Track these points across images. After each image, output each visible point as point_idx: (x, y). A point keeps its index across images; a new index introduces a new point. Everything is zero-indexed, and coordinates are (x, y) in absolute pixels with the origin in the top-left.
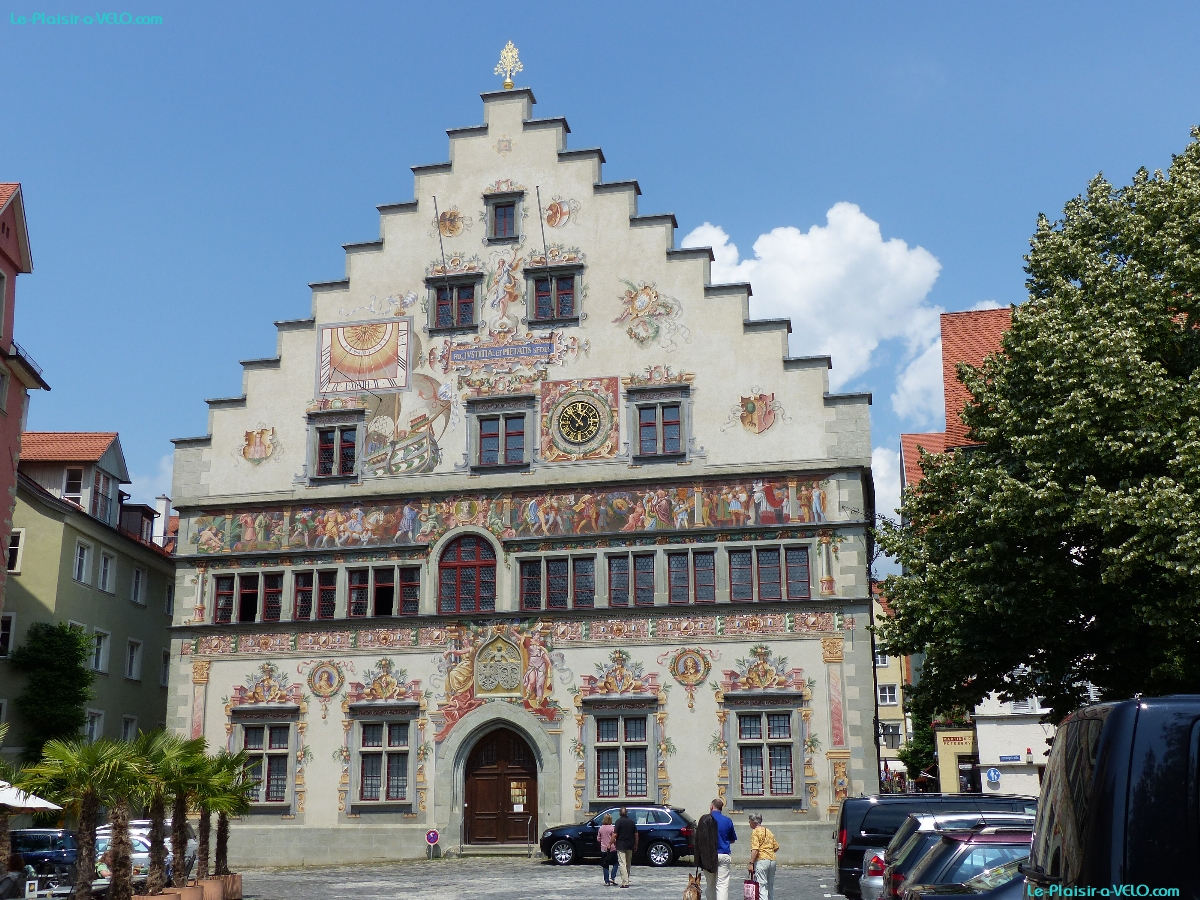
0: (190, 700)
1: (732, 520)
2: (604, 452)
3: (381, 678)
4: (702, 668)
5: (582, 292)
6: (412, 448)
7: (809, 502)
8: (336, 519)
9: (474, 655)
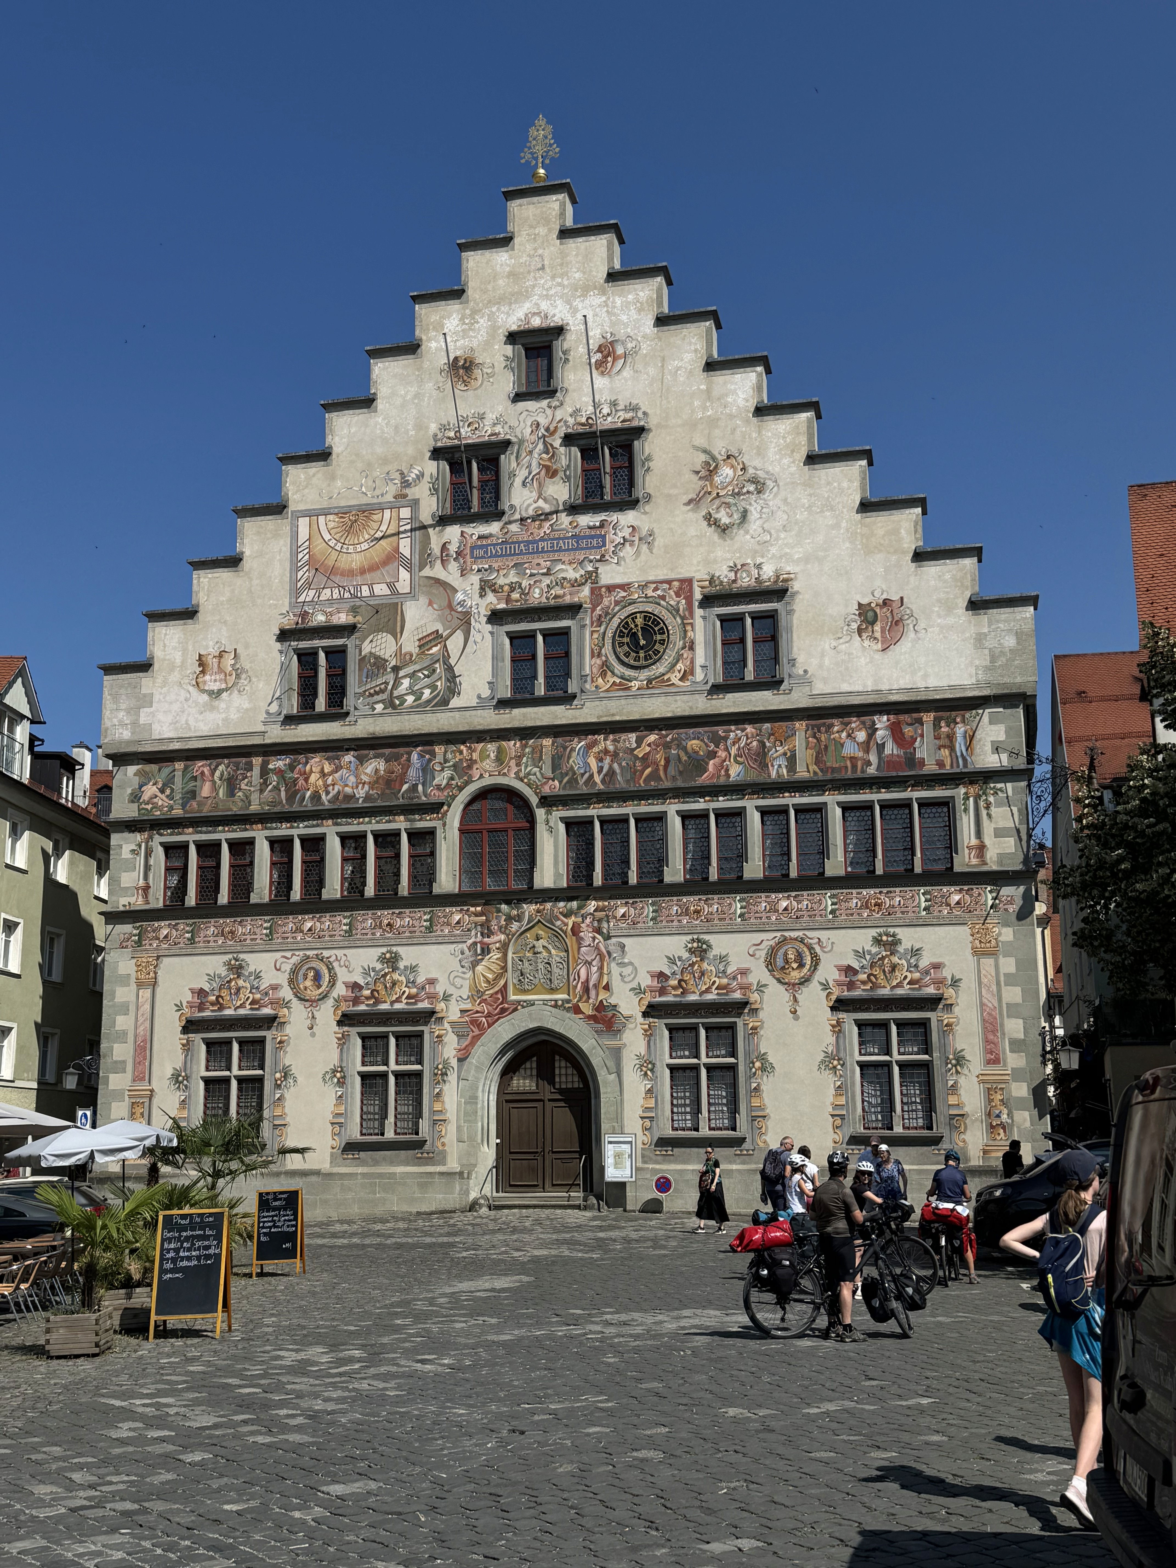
0: (132, 1008)
1: (846, 767)
2: (675, 678)
3: (384, 976)
4: (808, 960)
5: (643, 465)
6: (420, 675)
7: (951, 741)
8: (323, 769)
9: (506, 945)
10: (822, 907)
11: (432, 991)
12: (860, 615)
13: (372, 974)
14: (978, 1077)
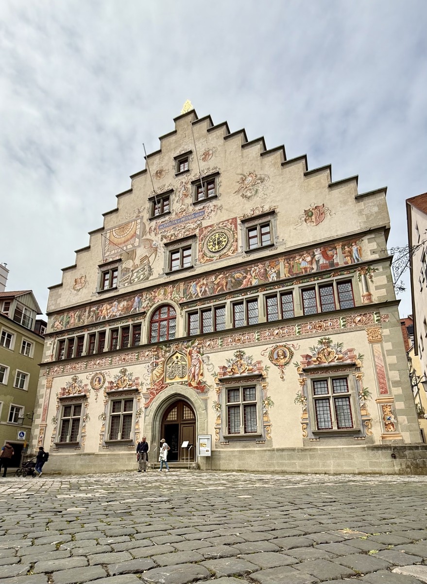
0: (44, 396)
1: (302, 272)
2: (230, 253)
3: (121, 378)
5: (218, 185)
6: (140, 271)
7: (351, 253)
8: (107, 308)
9: (164, 362)
10: (294, 331)
11: (137, 382)
12: (305, 214)
13: (117, 378)
14: (376, 400)
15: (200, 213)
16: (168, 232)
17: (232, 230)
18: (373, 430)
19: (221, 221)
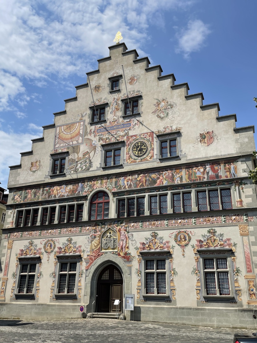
1: (198, 179)
2: (148, 158)
3: (68, 245)
4: (187, 238)
5: (141, 105)
6: (83, 163)
7: (230, 170)
8: (57, 189)
9: (100, 235)
10: (191, 221)
11: (80, 249)
12: (200, 137)
13: (65, 245)
14: (244, 277)
15: (127, 124)
16: (104, 135)
17: (150, 141)
18: (242, 298)
19: (142, 133)
